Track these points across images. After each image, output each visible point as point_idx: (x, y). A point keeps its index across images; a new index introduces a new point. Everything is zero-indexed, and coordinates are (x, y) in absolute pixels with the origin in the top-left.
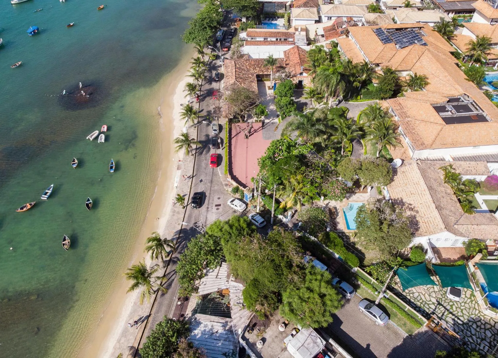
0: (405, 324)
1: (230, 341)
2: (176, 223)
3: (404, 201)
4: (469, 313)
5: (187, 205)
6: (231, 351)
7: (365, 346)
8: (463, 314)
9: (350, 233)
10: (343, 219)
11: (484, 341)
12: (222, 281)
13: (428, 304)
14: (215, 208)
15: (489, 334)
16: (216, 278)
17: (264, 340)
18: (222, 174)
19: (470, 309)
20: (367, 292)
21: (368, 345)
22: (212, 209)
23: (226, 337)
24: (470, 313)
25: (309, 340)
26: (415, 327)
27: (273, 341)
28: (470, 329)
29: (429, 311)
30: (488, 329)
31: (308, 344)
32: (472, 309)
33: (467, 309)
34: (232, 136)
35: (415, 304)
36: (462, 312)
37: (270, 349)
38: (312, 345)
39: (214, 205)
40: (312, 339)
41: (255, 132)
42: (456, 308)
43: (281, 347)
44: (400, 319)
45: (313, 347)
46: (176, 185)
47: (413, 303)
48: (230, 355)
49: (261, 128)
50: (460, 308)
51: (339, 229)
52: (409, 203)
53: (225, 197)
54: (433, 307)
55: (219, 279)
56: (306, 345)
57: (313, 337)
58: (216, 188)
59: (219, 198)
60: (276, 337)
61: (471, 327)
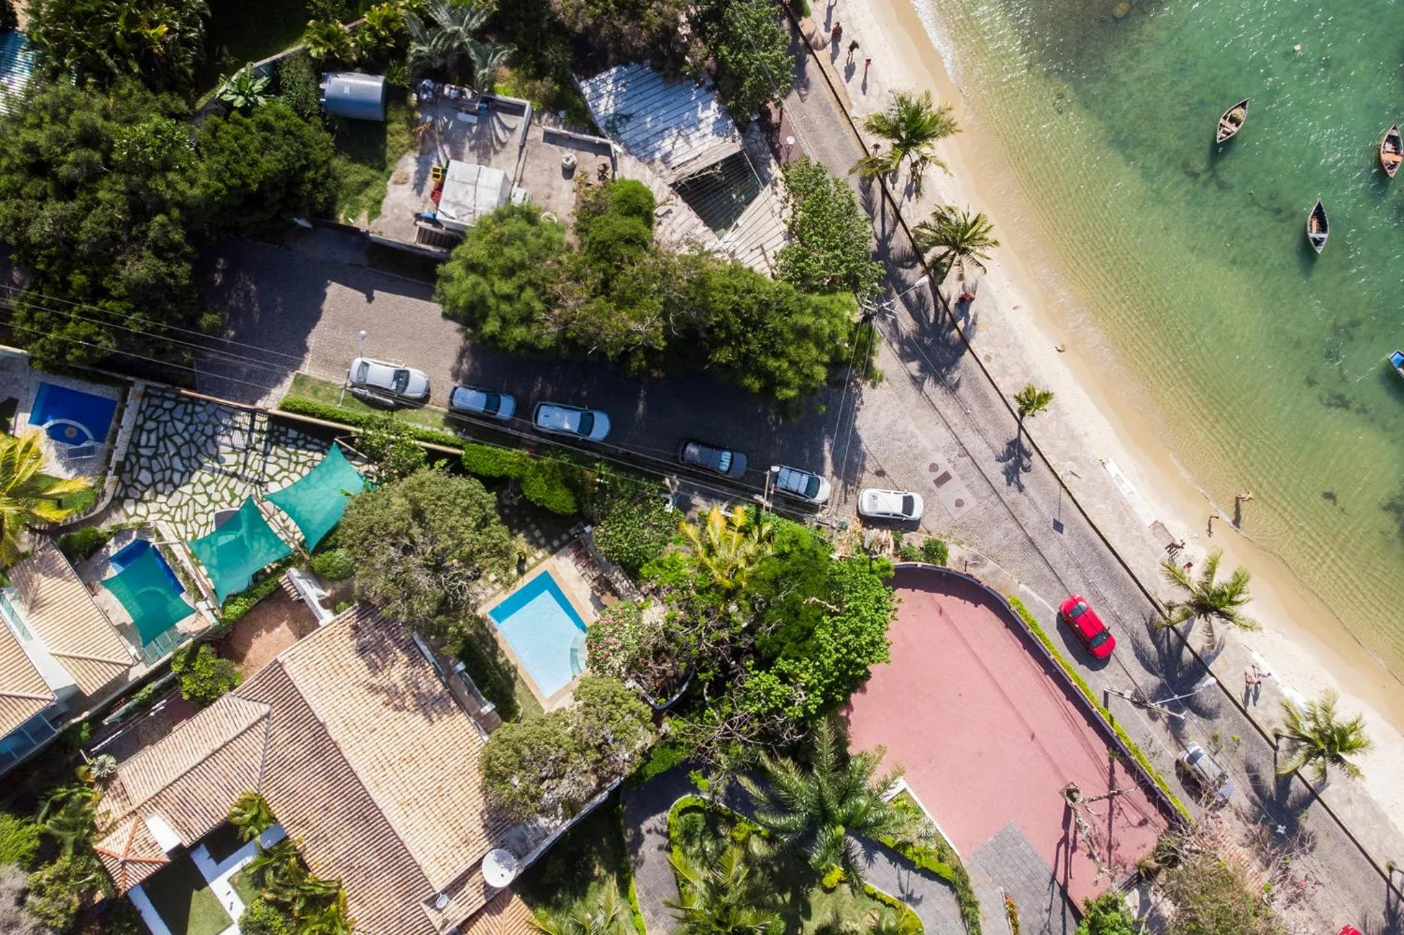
0: (315, 392)
1: (637, 145)
2: (998, 355)
3: (420, 717)
4: (195, 501)
5: (1021, 427)
6: (620, 130)
7: (376, 293)
8: (206, 492)
9: (536, 564)
10: (573, 596)
11: (150, 454)
12: (743, 247)
13: (282, 469)
14: (945, 467)
15: (145, 477)
16: (761, 246)
17: (568, 172)
18: (1024, 594)
19: (195, 514)
20: (425, 422)
21: (370, 299)
22: (950, 461)
23: (649, 148)
24: (191, 503)
25: (469, 201)
26: (292, 396)
27: (549, 185)
28: (184, 466)
29: (276, 454)
30: (148, 487)
31: (467, 193)
32: (191, 518)
33: (199, 509)
34: (1117, 764)
35: (310, 450)
36: (209, 496)
37: (547, 166)
38: (460, 197)
39: (952, 473)
40: (465, 206)
41: (1065, 840)
42: (223, 499)
43: (527, 184)
44: (331, 397)
45: (455, 195)
46: (1112, 468)
47: (315, 451)
48: (618, 124)
49: (1060, 877)
50: (216, 503)
51: (567, 556)
52: (405, 713)
53: (949, 518)
54: (271, 469)
55: (754, 246)
56: (471, 188)
57: (466, 211)
58: (997, 535)
59: (959, 503)
60: (549, 197)
61: (183, 469)
